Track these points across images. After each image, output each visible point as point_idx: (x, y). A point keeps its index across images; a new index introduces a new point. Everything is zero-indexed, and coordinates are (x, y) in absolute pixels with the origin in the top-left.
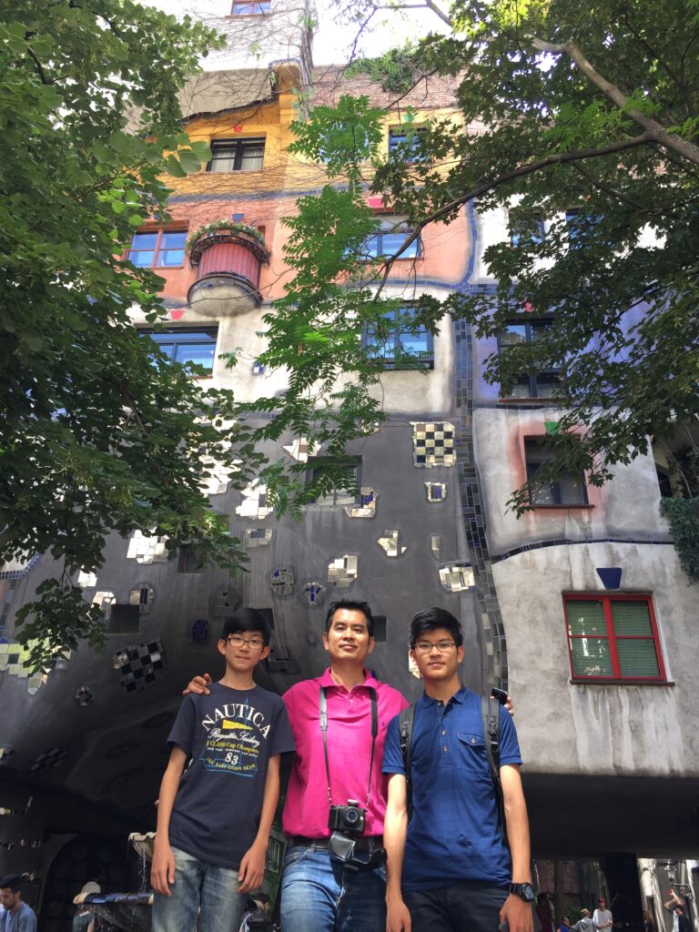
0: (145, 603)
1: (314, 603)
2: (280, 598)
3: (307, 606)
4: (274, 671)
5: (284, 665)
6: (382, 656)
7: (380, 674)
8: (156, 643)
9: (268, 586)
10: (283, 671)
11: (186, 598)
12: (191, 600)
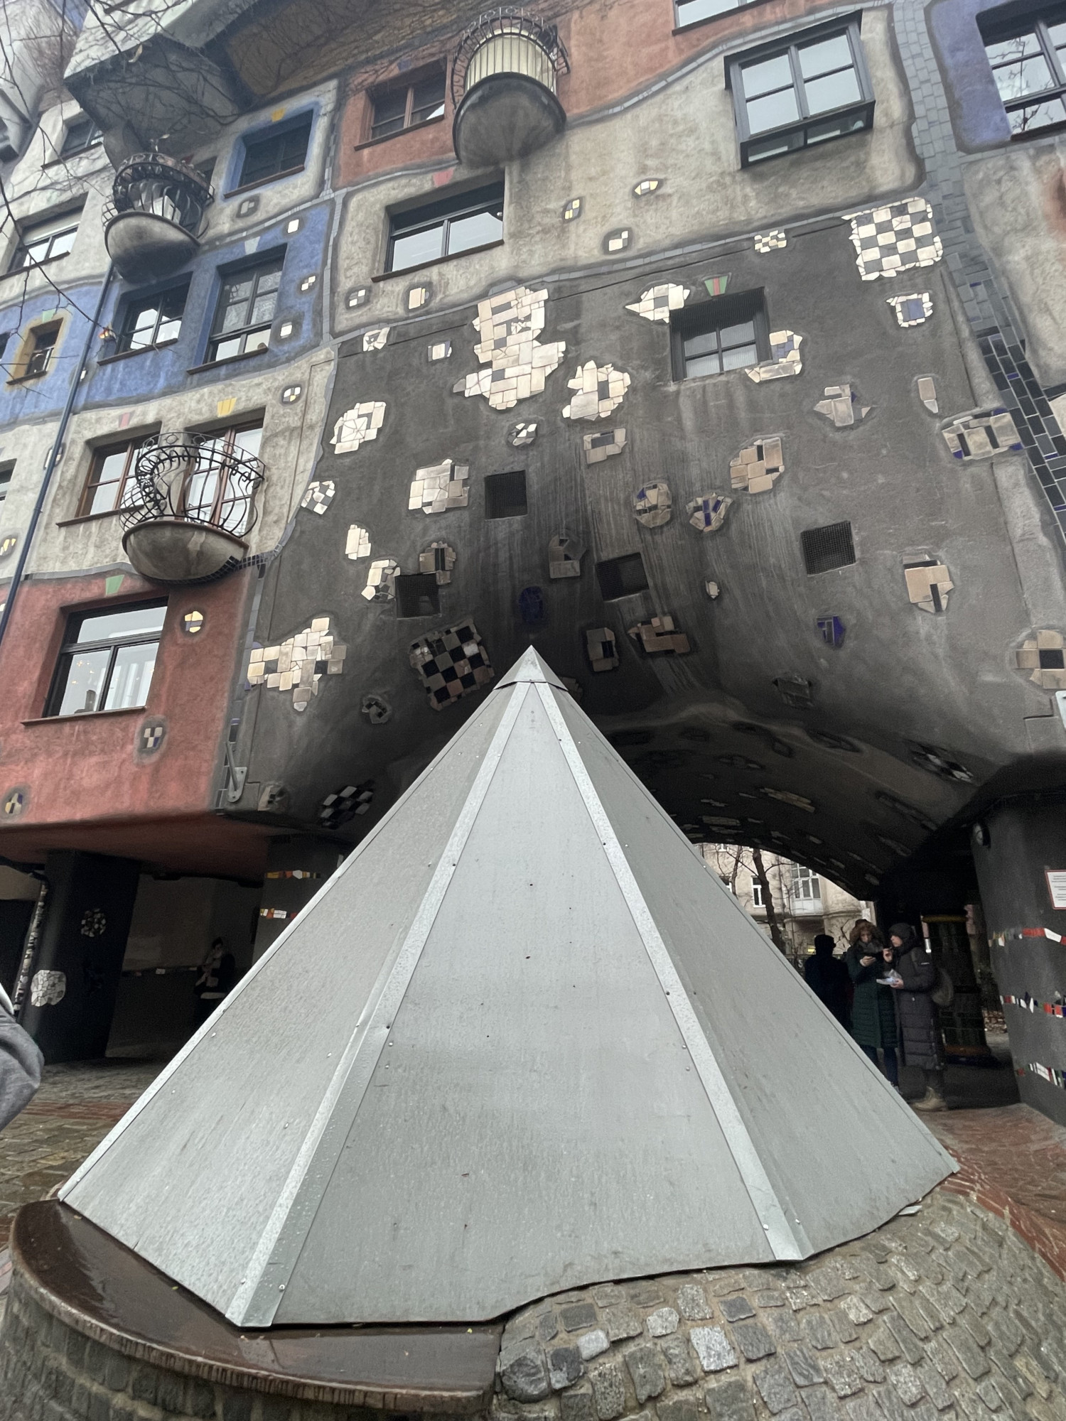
0: (443, 569)
1: (711, 527)
2: (652, 530)
3: (699, 535)
4: (653, 655)
5: (668, 643)
6: (850, 589)
7: (849, 620)
8: (467, 628)
9: (630, 516)
10: (669, 653)
11: (503, 555)
12: (511, 558)
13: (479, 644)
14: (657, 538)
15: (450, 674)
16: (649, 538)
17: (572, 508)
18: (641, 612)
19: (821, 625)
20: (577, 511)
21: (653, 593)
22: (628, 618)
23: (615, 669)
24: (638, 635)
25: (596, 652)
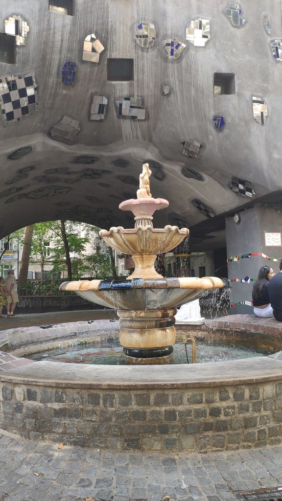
0: (20, 35)
1: (174, 57)
2: (142, 49)
3: (166, 59)
4: (125, 117)
5: (135, 112)
6: (231, 106)
7: (228, 120)
8: (31, 77)
9: (132, 37)
10: (134, 118)
11: (58, 37)
12: (62, 41)
13: (35, 89)
14: (145, 53)
15: (16, 104)
16: (140, 52)
17: (100, 21)
18: (126, 93)
19: (215, 119)
20: (103, 24)
21: (135, 83)
22: (118, 94)
23: (101, 121)
24: (121, 105)
25: (95, 109)
